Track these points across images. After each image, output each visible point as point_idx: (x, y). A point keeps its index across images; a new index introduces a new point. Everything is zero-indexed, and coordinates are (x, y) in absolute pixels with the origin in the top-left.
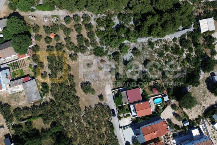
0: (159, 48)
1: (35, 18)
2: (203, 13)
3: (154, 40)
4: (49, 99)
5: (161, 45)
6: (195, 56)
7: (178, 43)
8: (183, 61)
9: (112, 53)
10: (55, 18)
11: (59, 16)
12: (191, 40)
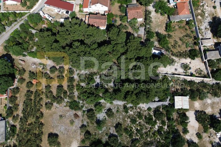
0: (133, 114)
1: (24, 63)
2: (180, 90)
3: (130, 106)
4: (13, 144)
5: (135, 112)
6: (167, 130)
7: (152, 113)
8: (155, 132)
9: (86, 109)
10: (42, 66)
11: (46, 65)
12: (165, 113)
